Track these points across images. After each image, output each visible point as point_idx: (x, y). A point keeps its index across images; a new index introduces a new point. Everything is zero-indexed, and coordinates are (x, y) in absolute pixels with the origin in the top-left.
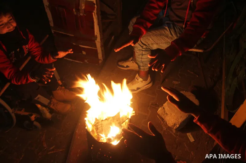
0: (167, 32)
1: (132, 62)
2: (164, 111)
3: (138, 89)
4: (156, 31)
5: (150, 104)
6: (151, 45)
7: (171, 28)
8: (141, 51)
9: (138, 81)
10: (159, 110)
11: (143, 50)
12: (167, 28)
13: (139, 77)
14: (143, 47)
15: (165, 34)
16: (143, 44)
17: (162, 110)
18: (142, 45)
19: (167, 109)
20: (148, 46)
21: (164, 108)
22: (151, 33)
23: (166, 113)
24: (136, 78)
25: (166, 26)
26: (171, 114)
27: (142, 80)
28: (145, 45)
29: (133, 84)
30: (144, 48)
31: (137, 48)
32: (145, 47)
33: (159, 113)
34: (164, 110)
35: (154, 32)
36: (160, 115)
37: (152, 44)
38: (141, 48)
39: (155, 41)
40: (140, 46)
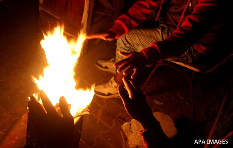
0: (158, 35)
1: (112, 63)
2: (130, 128)
3: (109, 94)
4: (147, 32)
5: (118, 116)
6: (136, 46)
7: (164, 32)
8: (123, 49)
9: (112, 85)
10: (124, 124)
11: (126, 48)
12: (160, 31)
13: (114, 81)
14: (126, 45)
15: (156, 37)
16: (127, 41)
17: (128, 125)
18: (126, 43)
19: (134, 126)
20: (132, 45)
21: (130, 124)
22: (140, 31)
23: (131, 131)
24: (111, 82)
25: (159, 29)
26: (137, 134)
27: (117, 85)
28: (130, 44)
29: (105, 87)
30: (127, 47)
31: (119, 45)
32: (128, 45)
33: (123, 129)
34: (130, 126)
35: (143, 32)
36: (124, 131)
37: (138, 45)
38: (123, 46)
39: (141, 41)
40: (123, 43)
